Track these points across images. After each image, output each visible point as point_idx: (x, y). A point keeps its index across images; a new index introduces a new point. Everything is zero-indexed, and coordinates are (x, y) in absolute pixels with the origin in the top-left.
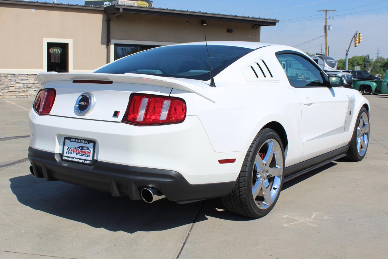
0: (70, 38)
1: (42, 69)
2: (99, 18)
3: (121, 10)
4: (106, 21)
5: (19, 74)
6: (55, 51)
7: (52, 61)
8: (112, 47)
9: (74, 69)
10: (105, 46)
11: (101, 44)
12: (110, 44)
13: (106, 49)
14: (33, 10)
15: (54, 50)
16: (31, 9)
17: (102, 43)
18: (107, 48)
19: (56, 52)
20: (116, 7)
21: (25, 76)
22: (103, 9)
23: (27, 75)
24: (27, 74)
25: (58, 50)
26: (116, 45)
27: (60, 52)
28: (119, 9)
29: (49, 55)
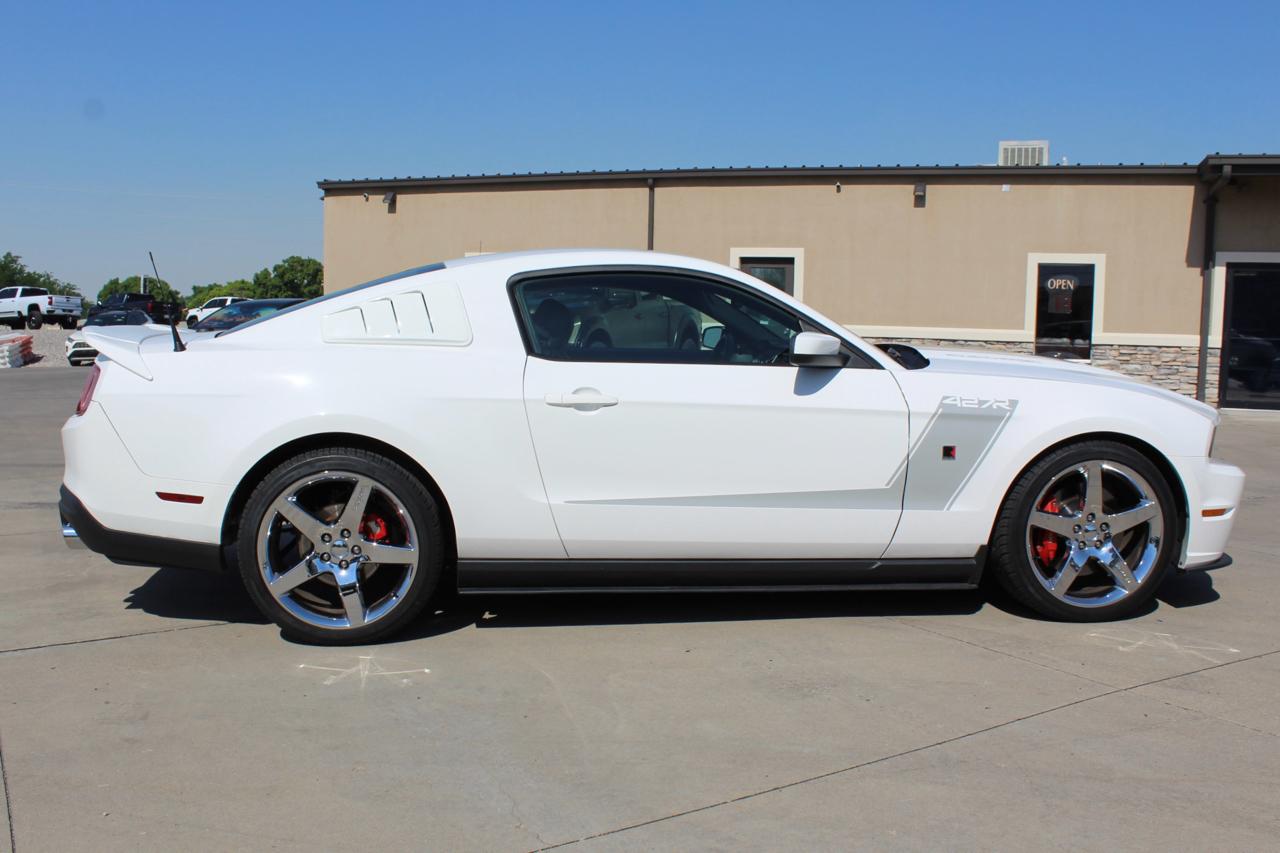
0: (1098, 251)
1: (1023, 328)
2: (1185, 195)
3: (1227, 170)
4: (1205, 202)
5: (966, 341)
6: (1060, 286)
7: (1052, 309)
8: (1219, 274)
9: (1106, 329)
10: (1197, 271)
11: (1185, 265)
12: (1211, 263)
13: (1201, 278)
14: (1005, 188)
15: (1056, 283)
16: (1002, 184)
17: (1190, 263)
18: (1202, 274)
19: (1063, 288)
20: (1211, 162)
21: (981, 346)
22: (1195, 171)
23: (984, 344)
24: (986, 342)
25: (1069, 282)
26: (1230, 266)
27: (1072, 287)
28: (1219, 168)
29: (1043, 296)
